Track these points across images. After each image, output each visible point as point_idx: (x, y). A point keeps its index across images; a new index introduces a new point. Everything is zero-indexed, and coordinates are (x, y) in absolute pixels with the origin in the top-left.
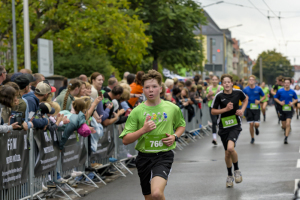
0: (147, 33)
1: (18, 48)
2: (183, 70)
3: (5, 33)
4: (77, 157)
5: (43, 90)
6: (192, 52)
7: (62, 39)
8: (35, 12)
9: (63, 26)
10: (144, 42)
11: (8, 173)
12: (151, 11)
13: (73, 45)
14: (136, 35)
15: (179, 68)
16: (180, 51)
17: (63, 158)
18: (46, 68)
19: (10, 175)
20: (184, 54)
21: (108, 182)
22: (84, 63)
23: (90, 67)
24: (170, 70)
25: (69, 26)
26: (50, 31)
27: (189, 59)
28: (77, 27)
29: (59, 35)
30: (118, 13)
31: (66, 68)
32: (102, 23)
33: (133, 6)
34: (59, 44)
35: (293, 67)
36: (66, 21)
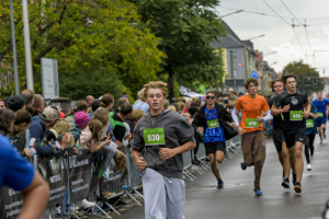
0: (160, 47)
1: (19, 69)
2: (202, 87)
3: (5, 53)
4: (87, 186)
5: (50, 116)
6: (210, 67)
7: (67, 57)
8: (37, 29)
9: (68, 43)
10: (157, 57)
11: (10, 206)
12: (163, 24)
13: (79, 64)
14: (148, 50)
15: (198, 85)
16: (196, 66)
17: (71, 187)
18: (50, 90)
19: (14, 208)
20: (201, 69)
21: (123, 213)
22: (93, 82)
23: (99, 87)
24: (186, 87)
25: (74, 43)
26: (54, 49)
27: (207, 74)
28: (83, 44)
29: (64, 53)
30: (127, 27)
31: (72, 89)
32: (110, 38)
33: (144, 19)
34: (64, 63)
35: (323, 79)
36: (71, 38)
